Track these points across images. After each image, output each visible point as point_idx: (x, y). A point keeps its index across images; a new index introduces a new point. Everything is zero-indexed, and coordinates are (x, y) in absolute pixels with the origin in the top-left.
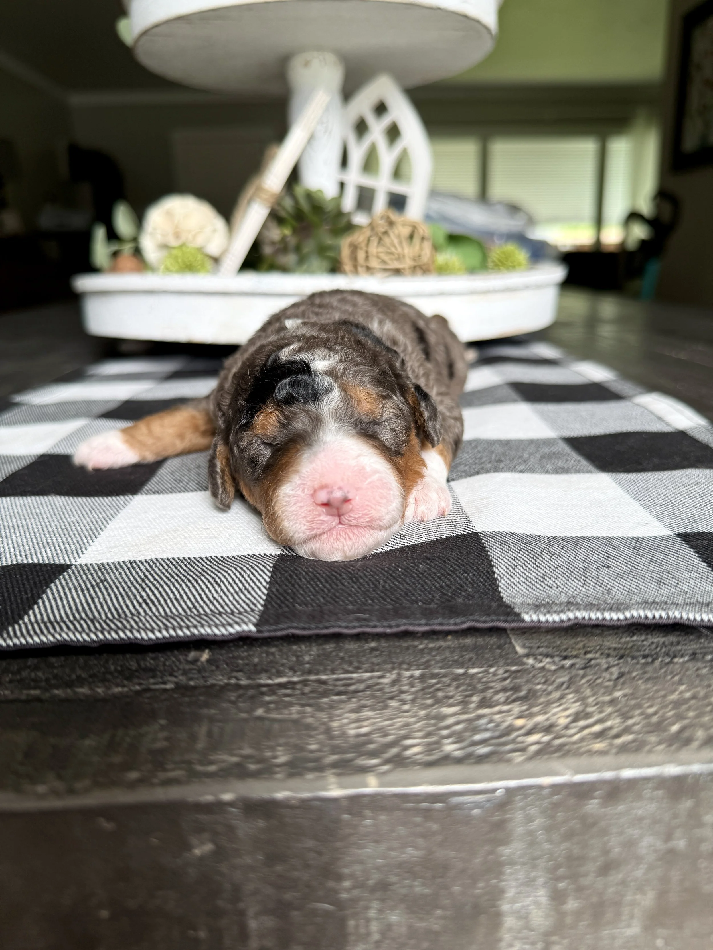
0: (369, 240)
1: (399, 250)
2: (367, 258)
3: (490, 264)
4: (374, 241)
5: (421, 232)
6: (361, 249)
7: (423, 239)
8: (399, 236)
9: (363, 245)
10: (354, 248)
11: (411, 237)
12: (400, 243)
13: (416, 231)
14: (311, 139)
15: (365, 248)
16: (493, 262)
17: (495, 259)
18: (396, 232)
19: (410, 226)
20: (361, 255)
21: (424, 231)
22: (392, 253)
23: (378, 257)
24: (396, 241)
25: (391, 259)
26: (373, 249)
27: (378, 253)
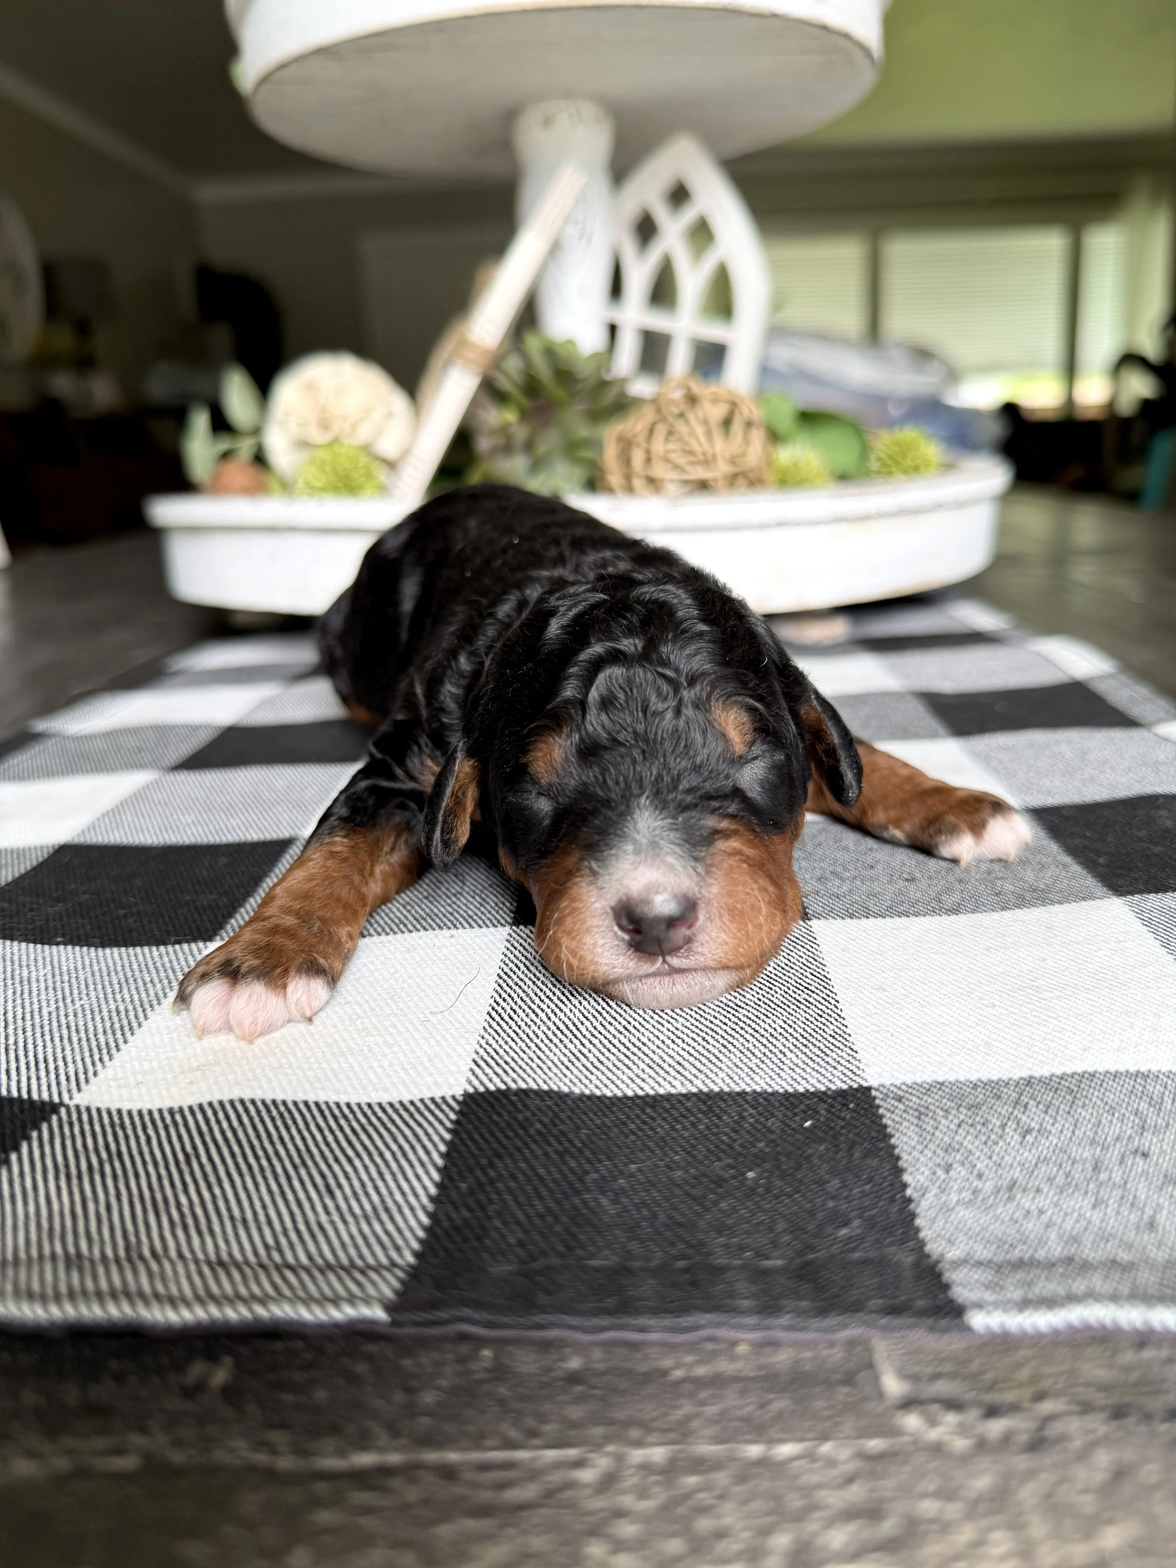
0: (651, 431)
1: (706, 447)
2: (648, 460)
3: (874, 465)
4: (661, 431)
5: (746, 412)
6: (639, 446)
7: (749, 424)
8: (705, 422)
9: (641, 439)
10: (626, 445)
11: (727, 423)
12: (709, 433)
13: (737, 411)
14: (555, 249)
15: (644, 445)
16: (879, 459)
17: (882, 455)
18: (701, 414)
19: (726, 402)
20: (638, 457)
21: (750, 410)
22: (691, 453)
23: (667, 460)
24: (700, 430)
25: (692, 463)
26: (659, 446)
27: (667, 452)
